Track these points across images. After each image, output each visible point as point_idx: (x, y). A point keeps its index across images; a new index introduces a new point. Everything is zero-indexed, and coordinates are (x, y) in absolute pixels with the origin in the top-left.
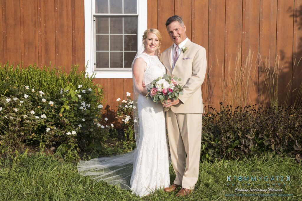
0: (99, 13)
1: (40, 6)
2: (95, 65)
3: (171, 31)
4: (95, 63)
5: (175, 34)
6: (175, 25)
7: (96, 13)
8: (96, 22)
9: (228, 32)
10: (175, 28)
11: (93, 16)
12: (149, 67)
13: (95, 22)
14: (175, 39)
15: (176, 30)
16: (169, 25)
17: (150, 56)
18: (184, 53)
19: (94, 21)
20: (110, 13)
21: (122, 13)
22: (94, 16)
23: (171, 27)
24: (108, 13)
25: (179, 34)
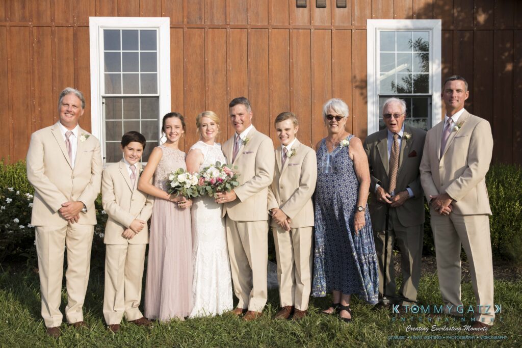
0: (109, 93)
1: (34, 86)
2: (105, 160)
3: (233, 114)
4: (105, 156)
5: (238, 119)
6: (240, 108)
7: (106, 93)
8: (106, 104)
9: (272, 116)
10: (240, 112)
11: (101, 98)
12: (206, 159)
13: (104, 105)
14: (235, 125)
15: (240, 114)
16: (233, 108)
17: (209, 146)
18: (245, 145)
19: (103, 103)
20: (124, 93)
21: (139, 93)
22: (103, 97)
23: (234, 110)
24: (121, 93)
25: (242, 120)
